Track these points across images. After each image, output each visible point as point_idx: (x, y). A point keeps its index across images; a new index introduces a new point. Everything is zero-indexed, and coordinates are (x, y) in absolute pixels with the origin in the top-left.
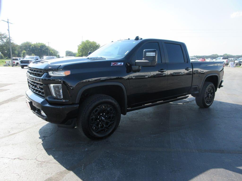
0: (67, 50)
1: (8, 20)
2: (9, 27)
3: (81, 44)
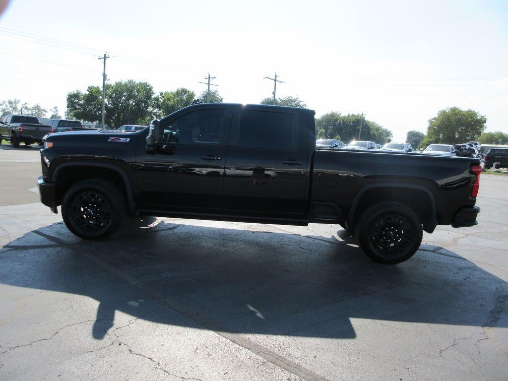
0: (412, 130)
1: (276, 76)
2: (275, 88)
3: (436, 116)
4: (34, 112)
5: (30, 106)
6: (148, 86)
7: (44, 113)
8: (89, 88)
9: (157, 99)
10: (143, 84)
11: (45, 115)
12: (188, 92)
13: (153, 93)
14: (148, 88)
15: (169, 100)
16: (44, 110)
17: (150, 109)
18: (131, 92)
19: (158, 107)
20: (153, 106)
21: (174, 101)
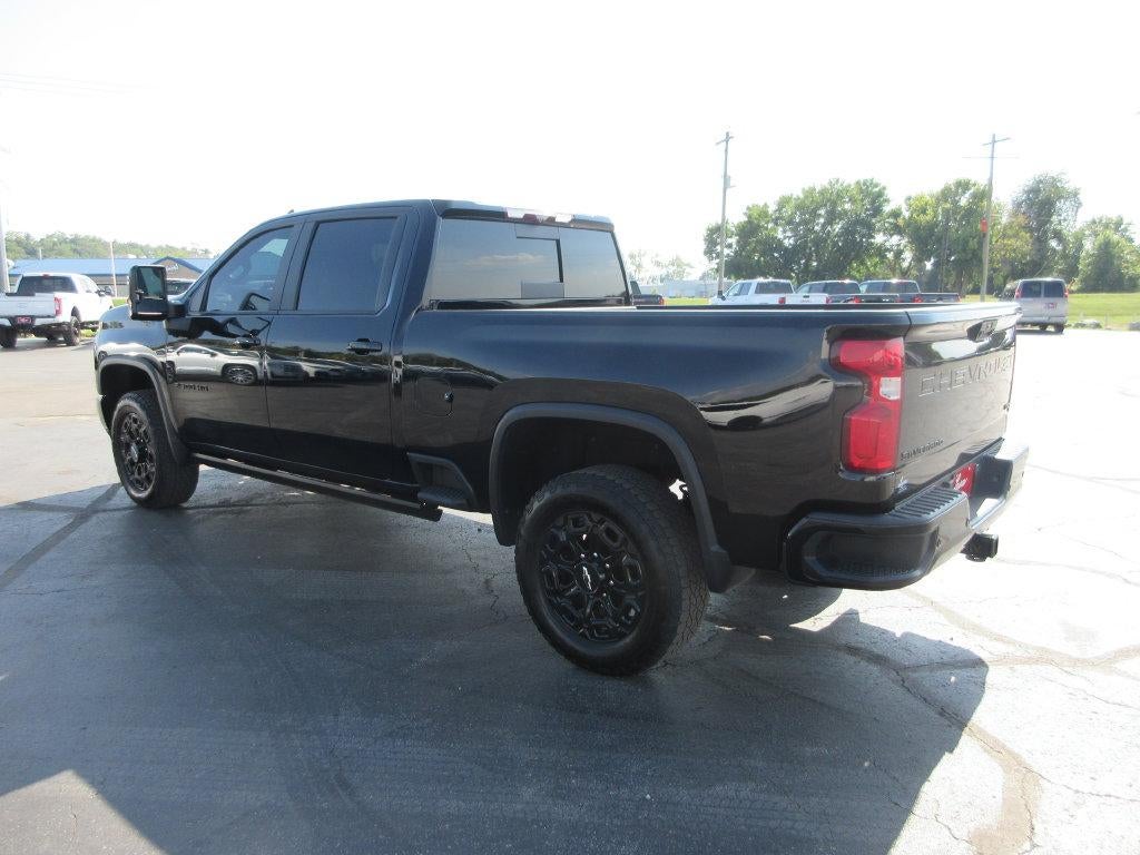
4: (672, 269)
5: (665, 259)
6: (876, 186)
7: (688, 270)
8: (748, 208)
9: (896, 214)
10: (865, 183)
11: (689, 274)
12: (975, 185)
13: (887, 201)
14: (877, 189)
15: (924, 211)
16: (688, 265)
17: (879, 239)
18: (834, 204)
19: (897, 230)
20: (886, 231)
21: (935, 212)
